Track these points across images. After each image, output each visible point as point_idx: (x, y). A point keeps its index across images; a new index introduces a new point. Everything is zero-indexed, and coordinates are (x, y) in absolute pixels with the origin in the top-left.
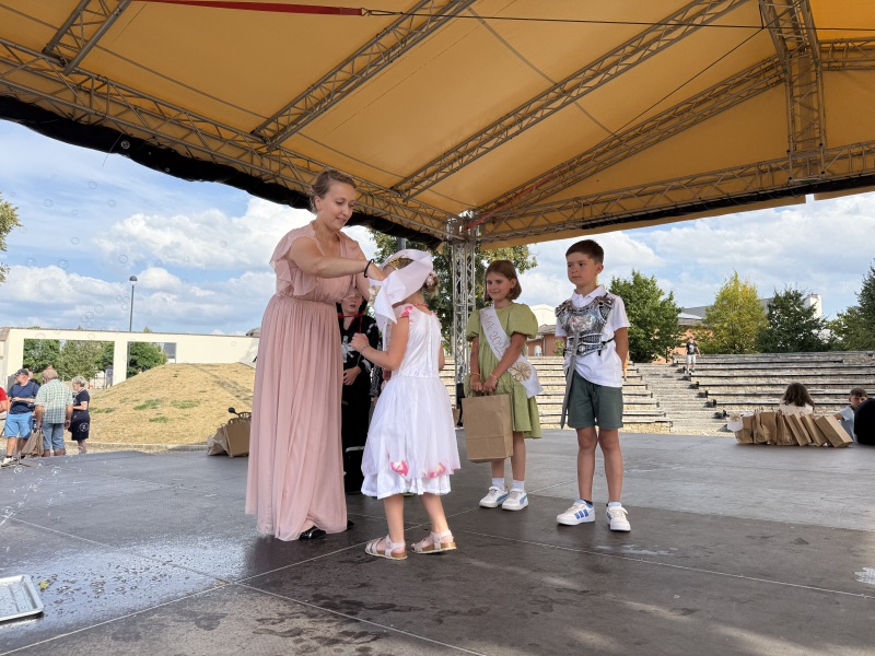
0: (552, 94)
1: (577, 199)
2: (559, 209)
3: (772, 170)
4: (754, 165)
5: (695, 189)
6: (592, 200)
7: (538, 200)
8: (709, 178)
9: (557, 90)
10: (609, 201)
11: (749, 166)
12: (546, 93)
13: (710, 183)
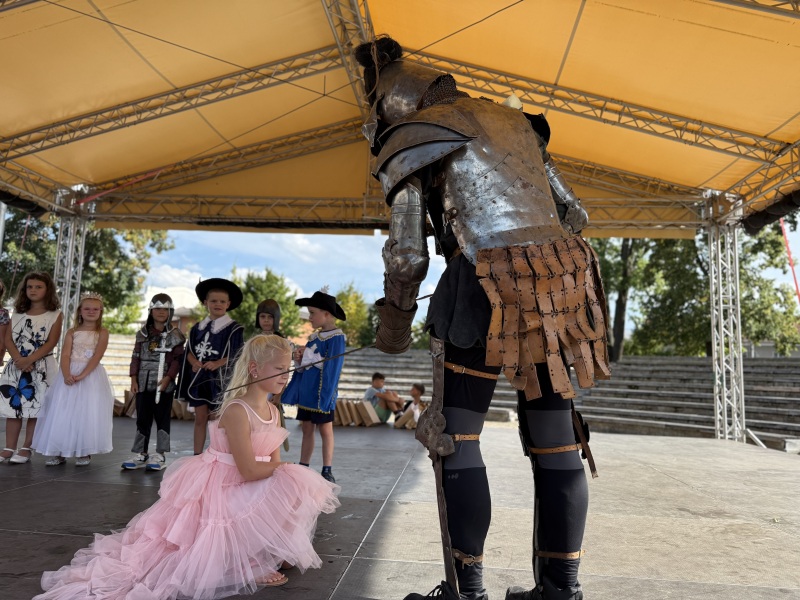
0: (171, 96)
1: (196, 196)
2: (179, 202)
3: (354, 206)
4: (340, 199)
5: (297, 209)
6: (210, 200)
7: (159, 190)
8: (309, 202)
9: (178, 94)
10: (225, 204)
11: (337, 199)
12: (167, 93)
13: (309, 206)
